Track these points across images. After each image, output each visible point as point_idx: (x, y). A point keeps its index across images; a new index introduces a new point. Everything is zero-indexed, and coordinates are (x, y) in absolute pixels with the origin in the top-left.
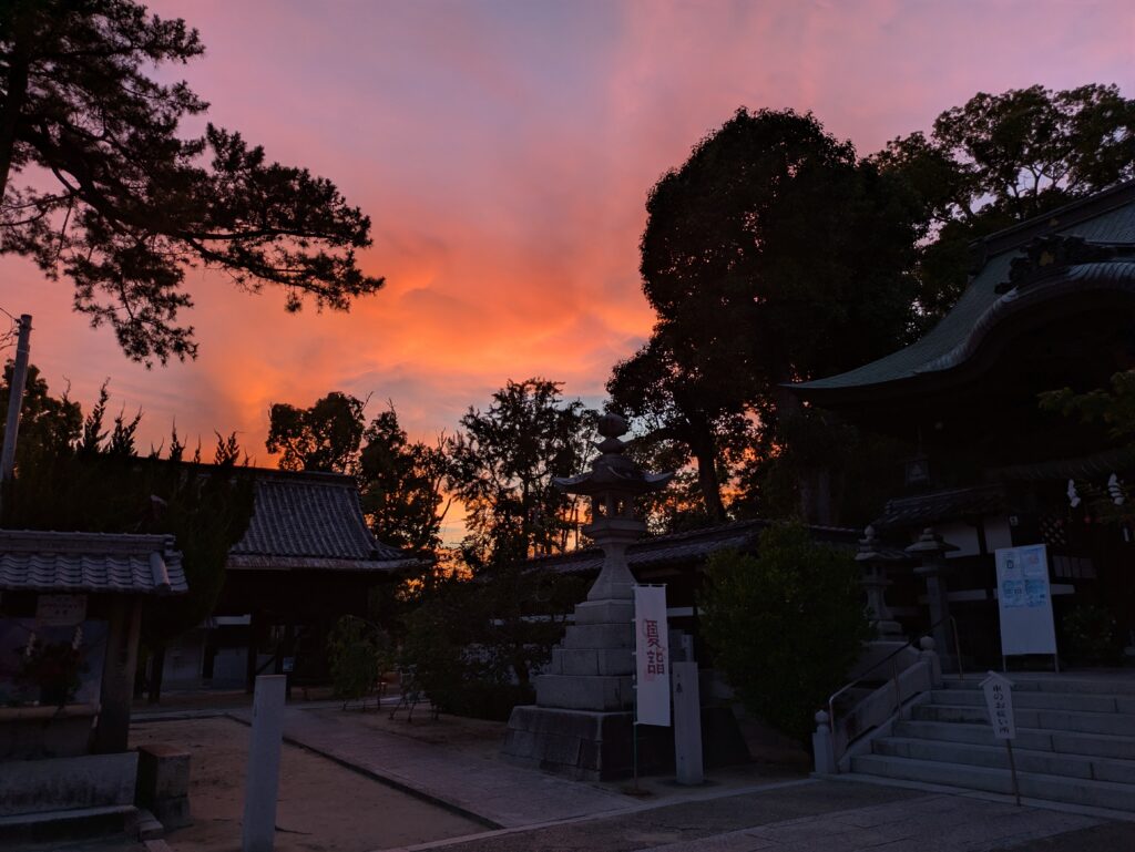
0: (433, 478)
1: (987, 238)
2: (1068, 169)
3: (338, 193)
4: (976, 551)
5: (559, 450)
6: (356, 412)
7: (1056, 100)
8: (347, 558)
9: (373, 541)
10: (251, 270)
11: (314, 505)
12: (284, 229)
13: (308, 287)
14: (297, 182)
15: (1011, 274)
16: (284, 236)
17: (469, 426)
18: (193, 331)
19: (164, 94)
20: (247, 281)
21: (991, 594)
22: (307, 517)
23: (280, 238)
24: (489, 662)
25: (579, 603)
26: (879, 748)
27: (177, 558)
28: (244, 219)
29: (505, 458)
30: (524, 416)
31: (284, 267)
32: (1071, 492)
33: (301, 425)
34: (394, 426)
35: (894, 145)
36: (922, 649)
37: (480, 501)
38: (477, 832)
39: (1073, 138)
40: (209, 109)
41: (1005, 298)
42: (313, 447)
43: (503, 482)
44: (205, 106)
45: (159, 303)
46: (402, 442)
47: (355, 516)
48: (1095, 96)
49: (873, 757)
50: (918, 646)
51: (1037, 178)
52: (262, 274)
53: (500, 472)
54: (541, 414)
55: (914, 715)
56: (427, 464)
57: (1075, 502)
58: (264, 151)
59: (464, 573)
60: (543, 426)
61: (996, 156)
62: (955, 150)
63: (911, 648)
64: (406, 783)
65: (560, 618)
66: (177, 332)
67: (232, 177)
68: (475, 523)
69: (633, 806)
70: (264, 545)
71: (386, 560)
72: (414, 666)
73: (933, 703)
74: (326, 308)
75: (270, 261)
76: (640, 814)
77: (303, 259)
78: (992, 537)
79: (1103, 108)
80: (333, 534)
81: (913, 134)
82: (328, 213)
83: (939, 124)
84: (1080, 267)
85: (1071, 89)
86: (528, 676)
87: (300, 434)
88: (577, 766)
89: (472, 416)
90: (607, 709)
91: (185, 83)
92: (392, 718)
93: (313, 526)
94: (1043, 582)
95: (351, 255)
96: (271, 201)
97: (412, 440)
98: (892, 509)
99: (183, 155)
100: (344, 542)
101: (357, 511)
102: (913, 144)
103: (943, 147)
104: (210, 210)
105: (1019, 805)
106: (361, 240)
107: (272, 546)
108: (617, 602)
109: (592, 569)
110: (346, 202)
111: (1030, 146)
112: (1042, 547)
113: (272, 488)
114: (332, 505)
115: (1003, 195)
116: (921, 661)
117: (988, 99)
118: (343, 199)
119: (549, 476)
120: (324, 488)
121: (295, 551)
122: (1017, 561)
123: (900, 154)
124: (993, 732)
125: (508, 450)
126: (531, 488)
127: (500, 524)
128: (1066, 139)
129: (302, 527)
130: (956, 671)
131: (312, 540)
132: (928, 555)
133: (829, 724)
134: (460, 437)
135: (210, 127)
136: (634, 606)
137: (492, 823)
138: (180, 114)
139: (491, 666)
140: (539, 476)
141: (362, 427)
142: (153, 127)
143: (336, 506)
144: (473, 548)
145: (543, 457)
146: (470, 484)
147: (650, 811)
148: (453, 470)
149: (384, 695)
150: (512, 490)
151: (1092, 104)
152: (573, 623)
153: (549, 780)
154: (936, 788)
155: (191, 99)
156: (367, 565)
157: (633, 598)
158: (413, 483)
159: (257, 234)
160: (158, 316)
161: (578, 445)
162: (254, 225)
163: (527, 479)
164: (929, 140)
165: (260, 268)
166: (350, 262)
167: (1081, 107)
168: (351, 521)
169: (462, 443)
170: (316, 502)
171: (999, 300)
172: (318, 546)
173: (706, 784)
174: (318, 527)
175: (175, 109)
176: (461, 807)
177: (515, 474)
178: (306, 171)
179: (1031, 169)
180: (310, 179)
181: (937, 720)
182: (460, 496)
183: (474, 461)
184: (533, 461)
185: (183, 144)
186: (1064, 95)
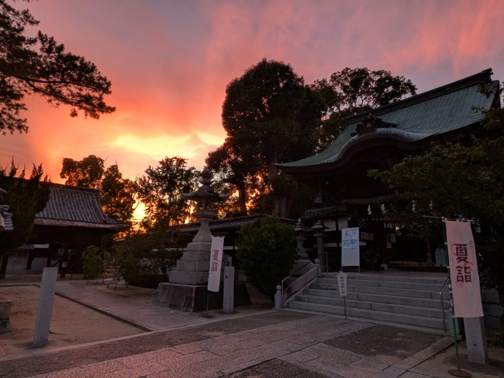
0: (132, 193)
1: (347, 117)
2: (373, 99)
3: (97, 69)
4: (335, 229)
5: (184, 185)
6: (101, 164)
7: (371, 74)
8: (93, 223)
9: (104, 216)
10: (55, 97)
11: (79, 200)
12: (71, 82)
13: (81, 107)
14: (79, 62)
15: (356, 129)
16: (72, 85)
17: (148, 173)
18: (27, 121)
19: (17, 14)
20: (53, 102)
21: (338, 245)
22: (76, 205)
23: (70, 86)
24: (151, 266)
25: (189, 243)
26: (298, 299)
27: (9, 215)
28: (54, 75)
29: (162, 187)
30: (171, 171)
31: (71, 98)
32: (369, 209)
33: (76, 168)
34: (117, 171)
35: (316, 82)
36: (315, 263)
37: (151, 203)
38: (141, 332)
39: (375, 88)
40: (39, 24)
41: (354, 138)
42: (81, 177)
43: (161, 197)
44: (37, 22)
45: (11, 106)
46: (120, 178)
47: (97, 206)
48: (383, 74)
49: (296, 302)
50: (314, 262)
51: (363, 101)
52: (60, 99)
53: (160, 192)
54: (178, 171)
55: (311, 288)
56: (130, 187)
57: (370, 213)
58: (64, 46)
59: (143, 231)
60: (179, 176)
61: (350, 91)
62: (336, 87)
63: (311, 263)
64: (112, 313)
65: (180, 249)
66: (19, 121)
67: (49, 56)
68: (149, 212)
69: (205, 321)
70: (56, 215)
71: (110, 224)
72: (119, 266)
73: (317, 283)
74: (89, 117)
75: (65, 94)
76: (208, 325)
77: (80, 95)
78: (340, 224)
79: (386, 78)
80: (87, 212)
81: (323, 79)
82: (92, 77)
83: (332, 77)
84: (380, 129)
85: (376, 71)
86: (166, 271)
87: (75, 171)
88: (184, 306)
89: (150, 169)
90: (197, 285)
91: (28, 10)
92: (108, 287)
93: (79, 209)
94: (357, 240)
95: (101, 96)
96: (66, 69)
97: (124, 177)
98: (307, 213)
99: (26, 44)
100: (92, 216)
101: (98, 203)
102: (323, 83)
103: (333, 86)
104: (38, 70)
105: (346, 319)
106: (106, 91)
107: (60, 216)
108: (204, 243)
109: (195, 231)
110: (101, 74)
111: (361, 89)
112: (358, 229)
113: (61, 193)
114: (87, 201)
115: (351, 106)
116: (314, 267)
117: (349, 70)
118: (99, 72)
119: (180, 195)
120: (85, 194)
121: (70, 219)
122: (349, 233)
123: (318, 86)
124: (339, 293)
125: (164, 184)
126: (172, 199)
127: (159, 213)
128: (373, 88)
129: (74, 209)
130: (326, 271)
131: (78, 215)
132: (319, 230)
133: (281, 290)
134: (144, 177)
135: (40, 32)
136: (211, 245)
137: (147, 329)
138: (25, 24)
139: (151, 267)
140: (176, 195)
141: (103, 170)
142: (12, 29)
143: (89, 201)
144: (147, 222)
145: (178, 188)
146: (147, 197)
147: (213, 323)
148: (141, 191)
149: (106, 278)
150: (165, 200)
151: (382, 77)
152: (186, 251)
153: (172, 312)
154: (317, 313)
155: (31, 18)
156: (102, 226)
157: (211, 242)
158: (124, 194)
159: (60, 82)
160: (10, 112)
161: (192, 184)
162: (58, 79)
163: (171, 196)
164: (328, 82)
165: (59, 96)
166: (101, 98)
167: (379, 77)
168: (96, 208)
169: (145, 180)
170: (81, 199)
171: (352, 139)
172: (80, 217)
173: (234, 312)
174: (81, 209)
175: (23, 21)
176: (135, 323)
177: (166, 193)
178: (83, 58)
179: (361, 97)
180: (85, 62)
181: (319, 289)
182: (143, 201)
183: (150, 187)
184: (174, 189)
185: (26, 39)
186: (374, 72)
